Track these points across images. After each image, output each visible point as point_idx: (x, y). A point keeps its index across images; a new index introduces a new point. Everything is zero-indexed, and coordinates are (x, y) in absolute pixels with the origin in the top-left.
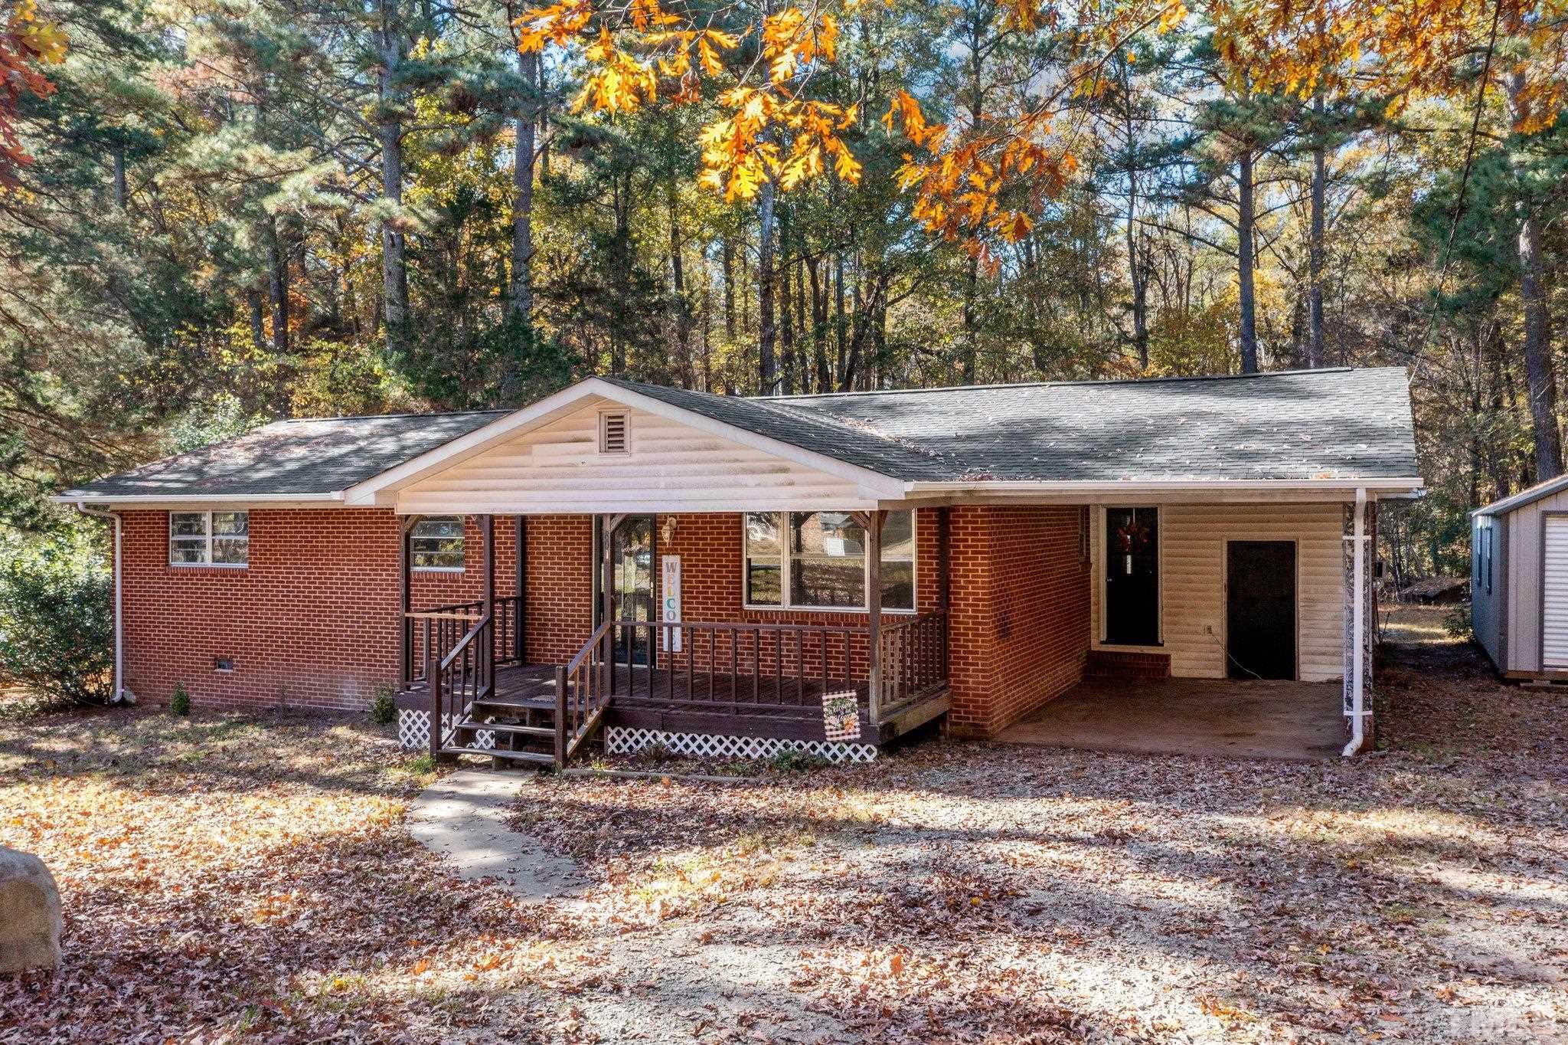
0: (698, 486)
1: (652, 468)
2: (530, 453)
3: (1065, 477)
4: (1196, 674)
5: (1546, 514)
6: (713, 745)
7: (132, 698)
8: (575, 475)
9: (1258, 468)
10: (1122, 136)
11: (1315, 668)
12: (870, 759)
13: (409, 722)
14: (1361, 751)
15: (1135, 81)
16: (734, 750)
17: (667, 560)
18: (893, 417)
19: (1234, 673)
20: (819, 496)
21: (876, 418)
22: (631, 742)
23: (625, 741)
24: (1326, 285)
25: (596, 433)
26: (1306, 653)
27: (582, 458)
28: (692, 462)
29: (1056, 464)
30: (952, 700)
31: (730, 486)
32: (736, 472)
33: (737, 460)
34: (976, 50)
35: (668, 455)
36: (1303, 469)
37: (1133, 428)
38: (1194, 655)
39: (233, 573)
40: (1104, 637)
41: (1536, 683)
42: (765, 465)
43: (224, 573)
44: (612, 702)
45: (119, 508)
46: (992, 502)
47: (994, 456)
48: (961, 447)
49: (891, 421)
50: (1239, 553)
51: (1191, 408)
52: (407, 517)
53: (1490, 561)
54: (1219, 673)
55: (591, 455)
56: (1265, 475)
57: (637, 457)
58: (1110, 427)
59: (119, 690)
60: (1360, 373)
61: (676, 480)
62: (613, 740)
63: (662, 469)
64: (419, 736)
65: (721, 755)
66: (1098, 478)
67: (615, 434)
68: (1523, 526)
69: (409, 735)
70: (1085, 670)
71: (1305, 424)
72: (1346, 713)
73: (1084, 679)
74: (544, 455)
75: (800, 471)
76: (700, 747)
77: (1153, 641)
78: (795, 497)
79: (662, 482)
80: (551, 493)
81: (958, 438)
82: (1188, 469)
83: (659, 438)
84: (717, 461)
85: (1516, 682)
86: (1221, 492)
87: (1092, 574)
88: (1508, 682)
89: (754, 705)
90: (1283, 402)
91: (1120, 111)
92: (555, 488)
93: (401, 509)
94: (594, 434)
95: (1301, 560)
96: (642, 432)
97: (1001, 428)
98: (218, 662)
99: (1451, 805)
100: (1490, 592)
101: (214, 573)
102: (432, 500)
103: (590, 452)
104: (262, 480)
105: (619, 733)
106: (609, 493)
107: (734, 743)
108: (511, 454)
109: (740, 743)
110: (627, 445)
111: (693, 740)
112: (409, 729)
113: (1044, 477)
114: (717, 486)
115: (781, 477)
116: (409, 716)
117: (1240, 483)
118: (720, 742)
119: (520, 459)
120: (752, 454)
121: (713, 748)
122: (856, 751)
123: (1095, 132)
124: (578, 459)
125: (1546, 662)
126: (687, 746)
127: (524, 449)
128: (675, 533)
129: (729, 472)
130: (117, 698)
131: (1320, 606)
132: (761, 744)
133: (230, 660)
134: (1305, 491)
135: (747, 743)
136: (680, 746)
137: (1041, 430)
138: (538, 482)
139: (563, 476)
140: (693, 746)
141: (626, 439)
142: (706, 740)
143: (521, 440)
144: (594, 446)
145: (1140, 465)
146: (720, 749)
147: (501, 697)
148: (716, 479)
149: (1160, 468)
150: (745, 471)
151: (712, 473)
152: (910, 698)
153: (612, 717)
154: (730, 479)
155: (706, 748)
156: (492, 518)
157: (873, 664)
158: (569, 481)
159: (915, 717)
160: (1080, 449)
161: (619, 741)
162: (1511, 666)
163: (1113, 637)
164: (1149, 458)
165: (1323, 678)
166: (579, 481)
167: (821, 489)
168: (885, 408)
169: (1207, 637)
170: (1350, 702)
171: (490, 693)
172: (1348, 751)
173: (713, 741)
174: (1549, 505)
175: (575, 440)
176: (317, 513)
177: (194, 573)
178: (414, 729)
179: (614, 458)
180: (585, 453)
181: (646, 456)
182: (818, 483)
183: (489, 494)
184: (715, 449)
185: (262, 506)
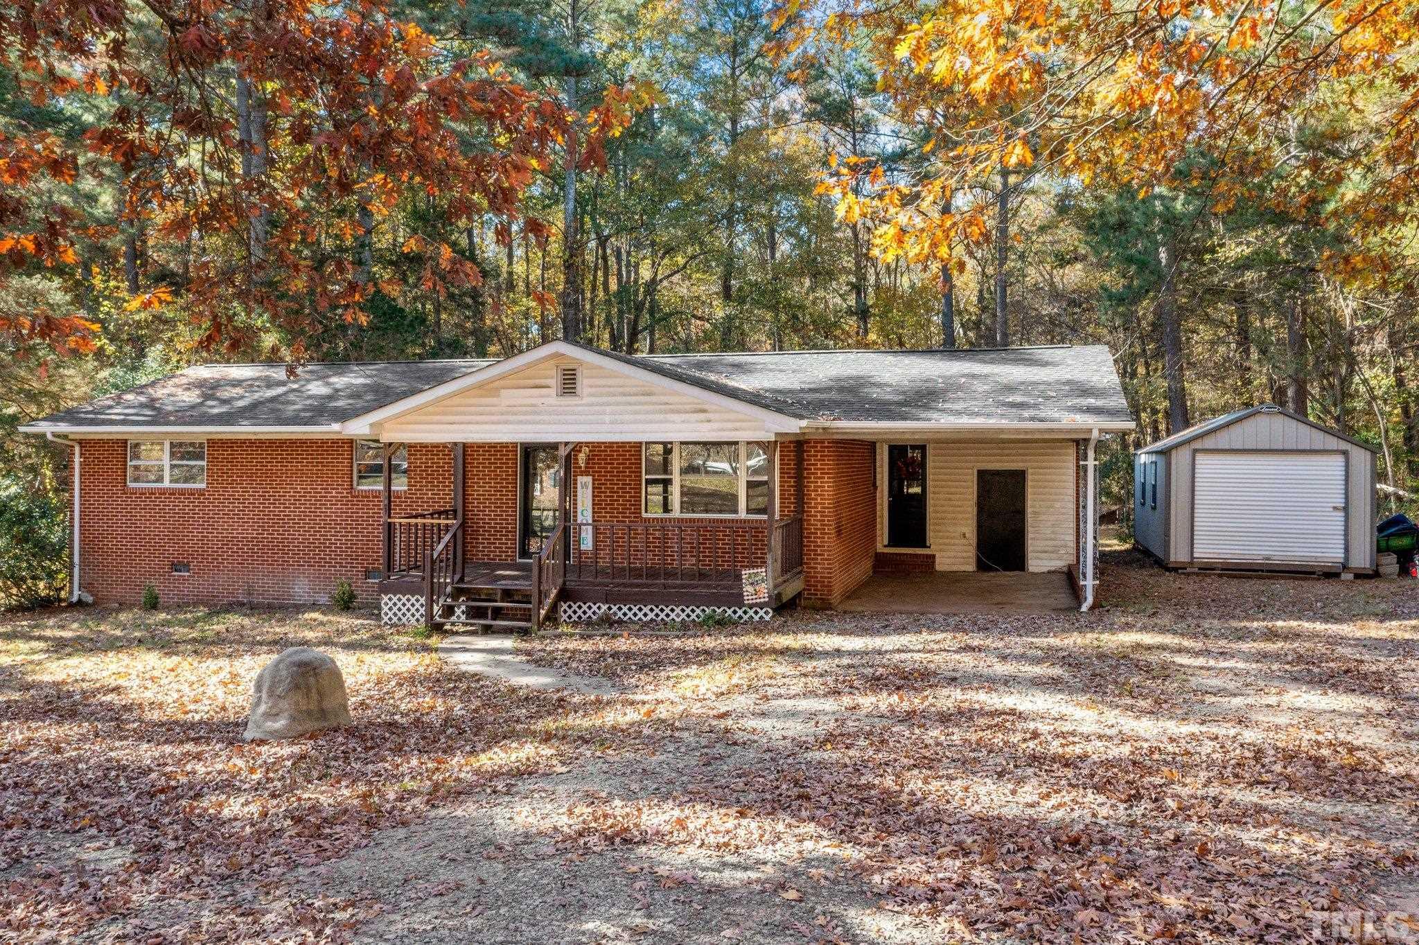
0: (635, 422)
1: (599, 408)
2: (498, 396)
3: (893, 419)
4: (955, 568)
5: (1195, 451)
6: (647, 613)
7: (90, 599)
8: (535, 413)
9: (1026, 414)
10: (849, 146)
11: (1040, 562)
12: (767, 618)
13: (390, 604)
14: (1092, 608)
15: (859, 102)
16: (662, 615)
17: (582, 480)
18: (744, 373)
19: (982, 566)
20: (731, 430)
21: (732, 373)
22: (580, 612)
23: (575, 612)
24: (1010, 273)
25: (554, 381)
26: (1033, 551)
27: (543, 400)
28: (630, 404)
29: (883, 410)
30: (807, 582)
31: (661, 422)
32: (667, 412)
33: (669, 404)
34: (733, 69)
35: (612, 399)
36: (1057, 415)
37: (930, 385)
38: (952, 554)
39: (192, 493)
40: (886, 542)
41: (1189, 570)
42: (687, 407)
43: (182, 492)
44: (564, 583)
45: (78, 437)
46: (836, 437)
47: (838, 404)
48: (810, 397)
49: (745, 377)
50: (985, 478)
51: (967, 371)
52: (390, 444)
53: (1154, 486)
54: (971, 567)
55: (550, 397)
56: (1032, 419)
57: (587, 400)
58: (912, 384)
59: (76, 593)
60: (1077, 349)
61: (618, 417)
62: (565, 612)
63: (608, 409)
64: (400, 614)
65: (652, 620)
66: (918, 419)
67: (569, 383)
68: (1181, 459)
69: (390, 614)
70: (874, 567)
71: (1049, 384)
72: (1082, 583)
73: (874, 572)
74: (511, 397)
75: (715, 412)
76: (635, 615)
77: (923, 544)
78: (710, 431)
79: (607, 419)
80: (516, 427)
81: (802, 390)
82: (978, 414)
83: (604, 386)
84: (651, 404)
85: (1175, 570)
86: (1002, 431)
87: (878, 495)
88: (1168, 569)
89: (678, 582)
90: (1030, 369)
91: (848, 126)
92: (520, 422)
93: (386, 438)
94: (552, 382)
95: (1029, 483)
96: (591, 381)
97: (831, 383)
98: (175, 567)
99: (1163, 630)
100: (1154, 508)
101: (173, 492)
102: (414, 431)
103: (548, 396)
104: (217, 415)
105: (570, 607)
106: (564, 426)
107: (662, 610)
108: (481, 396)
109: (667, 610)
110: (579, 390)
111: (630, 609)
112: (390, 609)
113: (879, 419)
114: (651, 422)
115: (702, 416)
116: (390, 599)
117: (1016, 424)
118: (652, 610)
119: (494, 400)
120: (684, 399)
121: (645, 615)
122: (756, 613)
123: (826, 141)
124: (539, 401)
125: (1196, 555)
126: (625, 614)
127: (495, 392)
128: (589, 459)
129: (661, 412)
130: (75, 599)
131: (1044, 517)
132: (683, 611)
133: (188, 565)
134: (1060, 431)
135: (672, 610)
136: (620, 614)
137: (862, 385)
138: (504, 417)
139: (525, 413)
140: (630, 614)
141: (578, 386)
142: (640, 609)
143: (491, 385)
144: (553, 392)
145: (943, 411)
146: (651, 616)
147: (470, 582)
148: (651, 417)
149: (959, 413)
150: (673, 411)
151: (647, 412)
152: (786, 577)
153: (565, 595)
154: (662, 417)
155: (640, 615)
156: (465, 446)
157: (770, 550)
158: (529, 417)
159: (790, 590)
160: (896, 399)
161: (570, 612)
162: (1172, 559)
163: (893, 542)
164: (947, 406)
165: (1045, 570)
166: (538, 418)
167: (729, 425)
168: (734, 365)
169: (964, 541)
170: (1085, 577)
171: (461, 580)
172: (1084, 608)
173: (646, 610)
174: (1198, 445)
175: (537, 387)
176: (272, 442)
177: (152, 492)
178: (395, 609)
179: (569, 400)
180: (542, 396)
181: (593, 399)
182: (729, 421)
183: (462, 427)
184: (648, 395)
185: (220, 437)
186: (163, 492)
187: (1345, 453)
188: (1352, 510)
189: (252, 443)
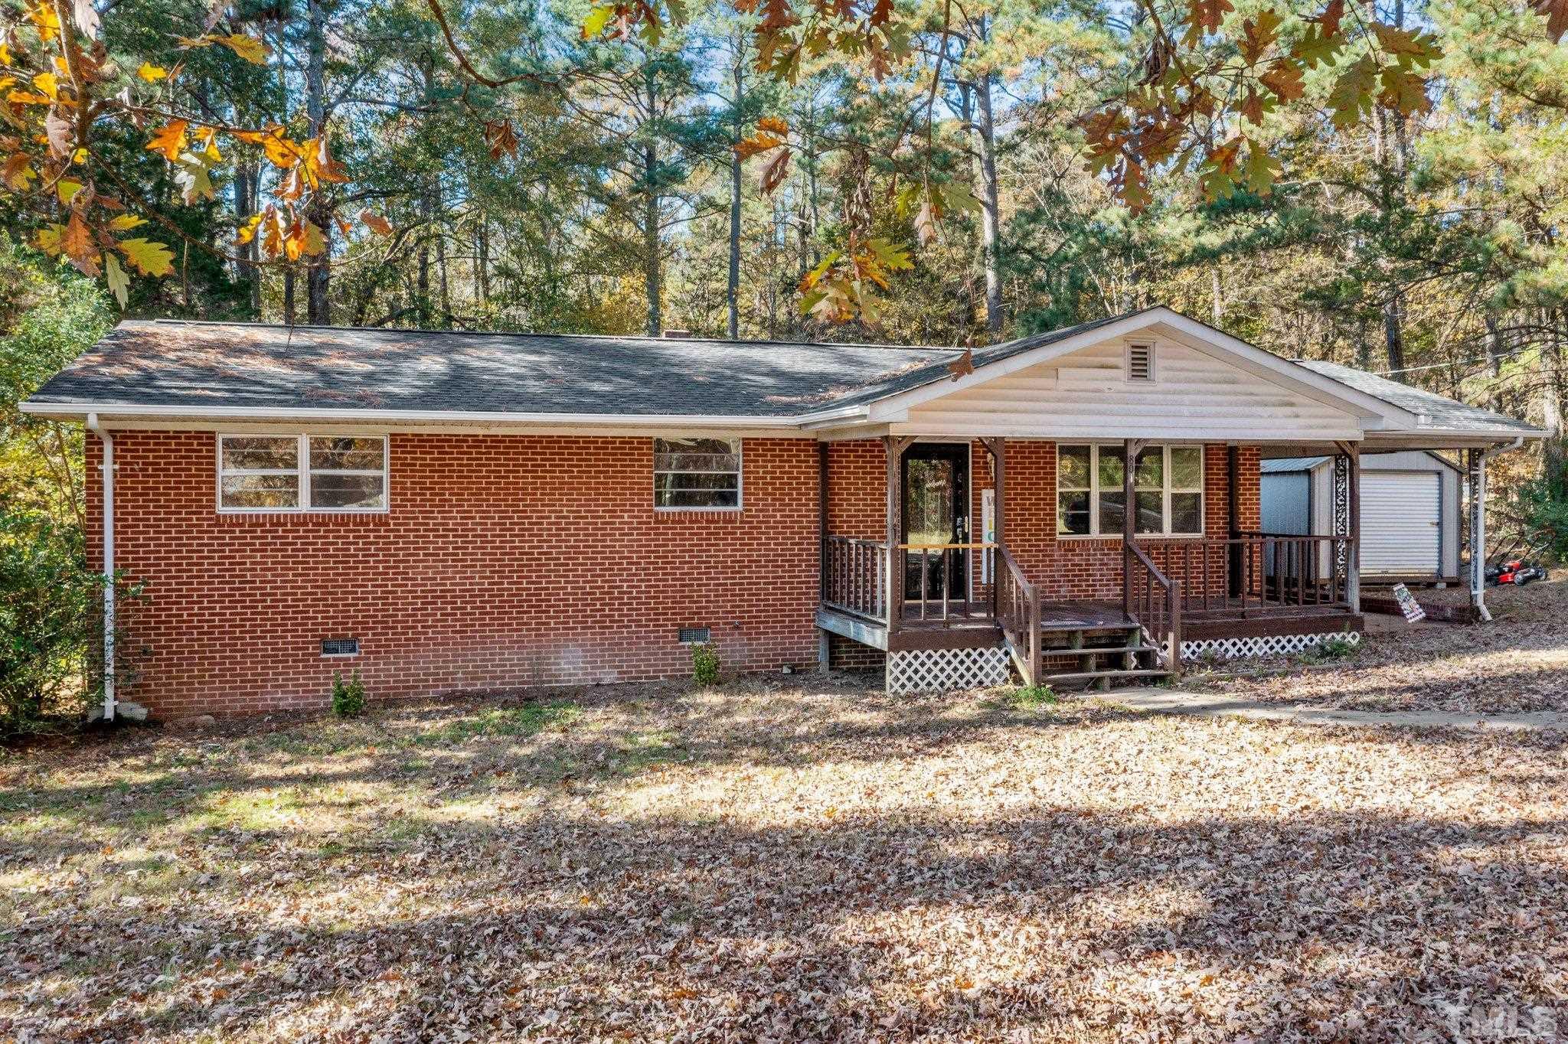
0: (1217, 415)
1: (1176, 397)
2: (1055, 376)
8: (1102, 401)
20: (1319, 428)
25: (1125, 361)
27: (1109, 384)
28: (1213, 393)
32: (1248, 404)
33: (1252, 394)
35: (1193, 386)
39: (360, 521)
42: (1273, 399)
55: (1119, 380)
57: (1161, 386)
59: (110, 703)
61: (1198, 409)
63: (1186, 398)
67: (1140, 363)
74: (1072, 379)
75: (1303, 406)
78: (1300, 427)
79: (1185, 410)
80: (1077, 418)
83: (1182, 370)
84: (1236, 394)
92: (1082, 412)
94: (1121, 362)
96: (1164, 363)
98: (327, 645)
101: (321, 521)
103: (1116, 379)
106: (1136, 419)
108: (1034, 376)
110: (1151, 374)
112: (902, 672)
115: (1288, 410)
119: (1050, 382)
120: (1271, 390)
124: (1105, 385)
127: (1050, 373)
129: (1245, 404)
130: (107, 714)
133: (355, 640)
138: (1060, 405)
139: (1089, 401)
141: (1151, 368)
142: (1221, 645)
144: (1122, 373)
148: (1233, 409)
150: (1258, 404)
151: (1230, 404)
154: (1247, 410)
158: (1093, 406)
166: (1105, 406)
167: (1319, 421)
172: (1489, 618)
173: (1228, 644)
175: (1102, 367)
176: (515, 440)
177: (277, 522)
178: (910, 672)
179: (1139, 385)
180: (1111, 379)
181: (1169, 386)
182: (1316, 417)
183: (1004, 416)
184: (1233, 382)
185: (417, 430)
186: (301, 521)
187: (1439, 474)
188: (1445, 526)
189: (477, 441)
